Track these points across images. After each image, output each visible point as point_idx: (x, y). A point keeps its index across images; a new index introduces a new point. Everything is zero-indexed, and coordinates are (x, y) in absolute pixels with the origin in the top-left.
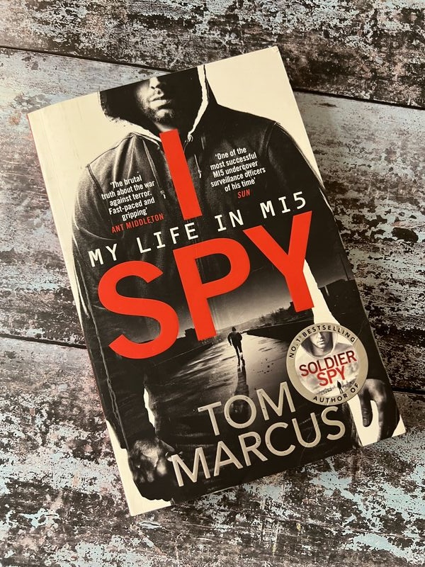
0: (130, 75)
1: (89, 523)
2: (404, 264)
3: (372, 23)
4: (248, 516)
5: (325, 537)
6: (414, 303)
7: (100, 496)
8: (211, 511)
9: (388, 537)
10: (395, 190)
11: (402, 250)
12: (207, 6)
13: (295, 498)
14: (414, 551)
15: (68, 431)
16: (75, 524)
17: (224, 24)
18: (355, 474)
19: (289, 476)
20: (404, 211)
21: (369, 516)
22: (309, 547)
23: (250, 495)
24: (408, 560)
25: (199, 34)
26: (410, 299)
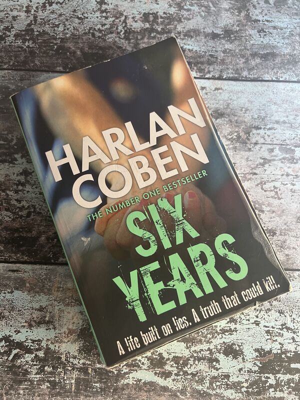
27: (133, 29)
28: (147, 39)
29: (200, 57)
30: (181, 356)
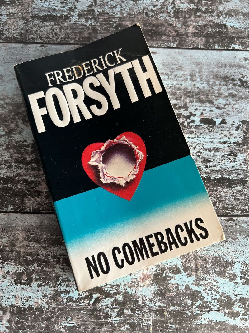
0: (34, 49)
1: (29, 327)
2: (209, 139)
3: (173, 6)
4: (132, 310)
5: (183, 317)
6: (219, 161)
7: (34, 308)
8: (107, 309)
9: (224, 312)
10: (198, 96)
11: (208, 131)
12: (76, 7)
13: (161, 294)
14: (242, 319)
15: (11, 268)
16: (19, 328)
17: (87, 15)
18: (197, 273)
19: (155, 280)
20: (205, 108)
21: (209, 300)
22: (173, 326)
23: (132, 296)
24: (239, 326)
25: (72, 22)
26: (216, 159)
27: (181, 9)
28: (194, 17)
29: (241, 32)
30: (247, 297)
